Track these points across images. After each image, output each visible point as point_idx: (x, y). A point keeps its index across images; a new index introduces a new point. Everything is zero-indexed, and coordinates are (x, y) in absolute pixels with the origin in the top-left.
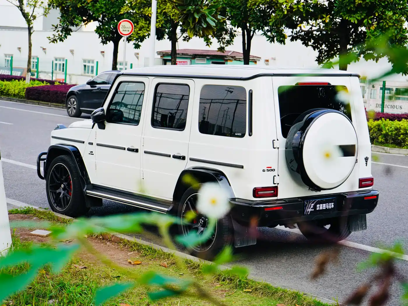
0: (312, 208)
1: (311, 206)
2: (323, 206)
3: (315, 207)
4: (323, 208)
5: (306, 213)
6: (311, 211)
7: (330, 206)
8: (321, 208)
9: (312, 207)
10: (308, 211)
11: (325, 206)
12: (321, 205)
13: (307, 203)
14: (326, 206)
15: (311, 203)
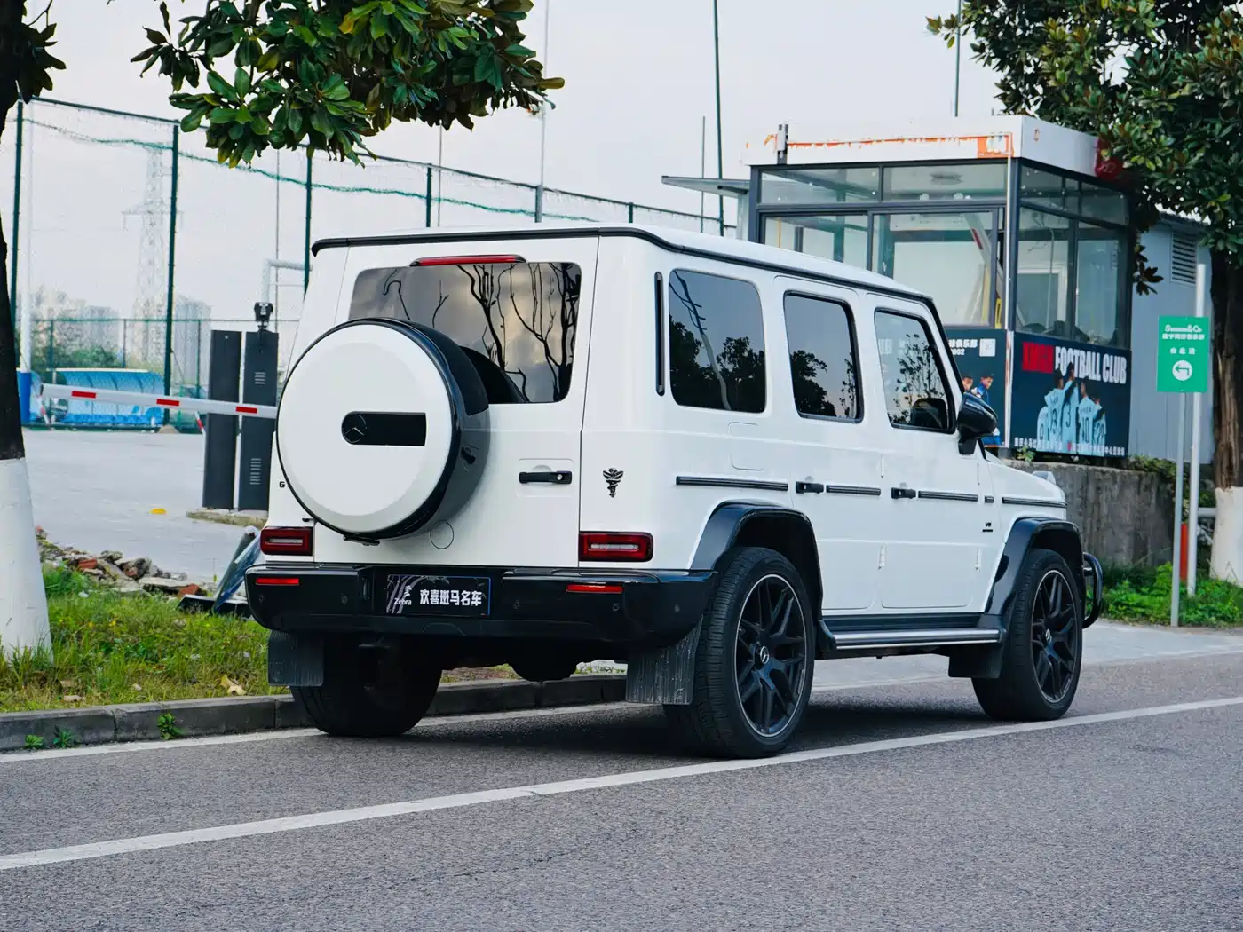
0: (407, 598)
1: (404, 591)
2: (440, 594)
3: (415, 596)
4: (441, 603)
5: (391, 608)
6: (404, 606)
7: (465, 598)
8: (434, 601)
9: (407, 594)
10: (399, 605)
11: (448, 597)
12: (435, 592)
13: (395, 580)
14: (450, 598)
15: (405, 582)
